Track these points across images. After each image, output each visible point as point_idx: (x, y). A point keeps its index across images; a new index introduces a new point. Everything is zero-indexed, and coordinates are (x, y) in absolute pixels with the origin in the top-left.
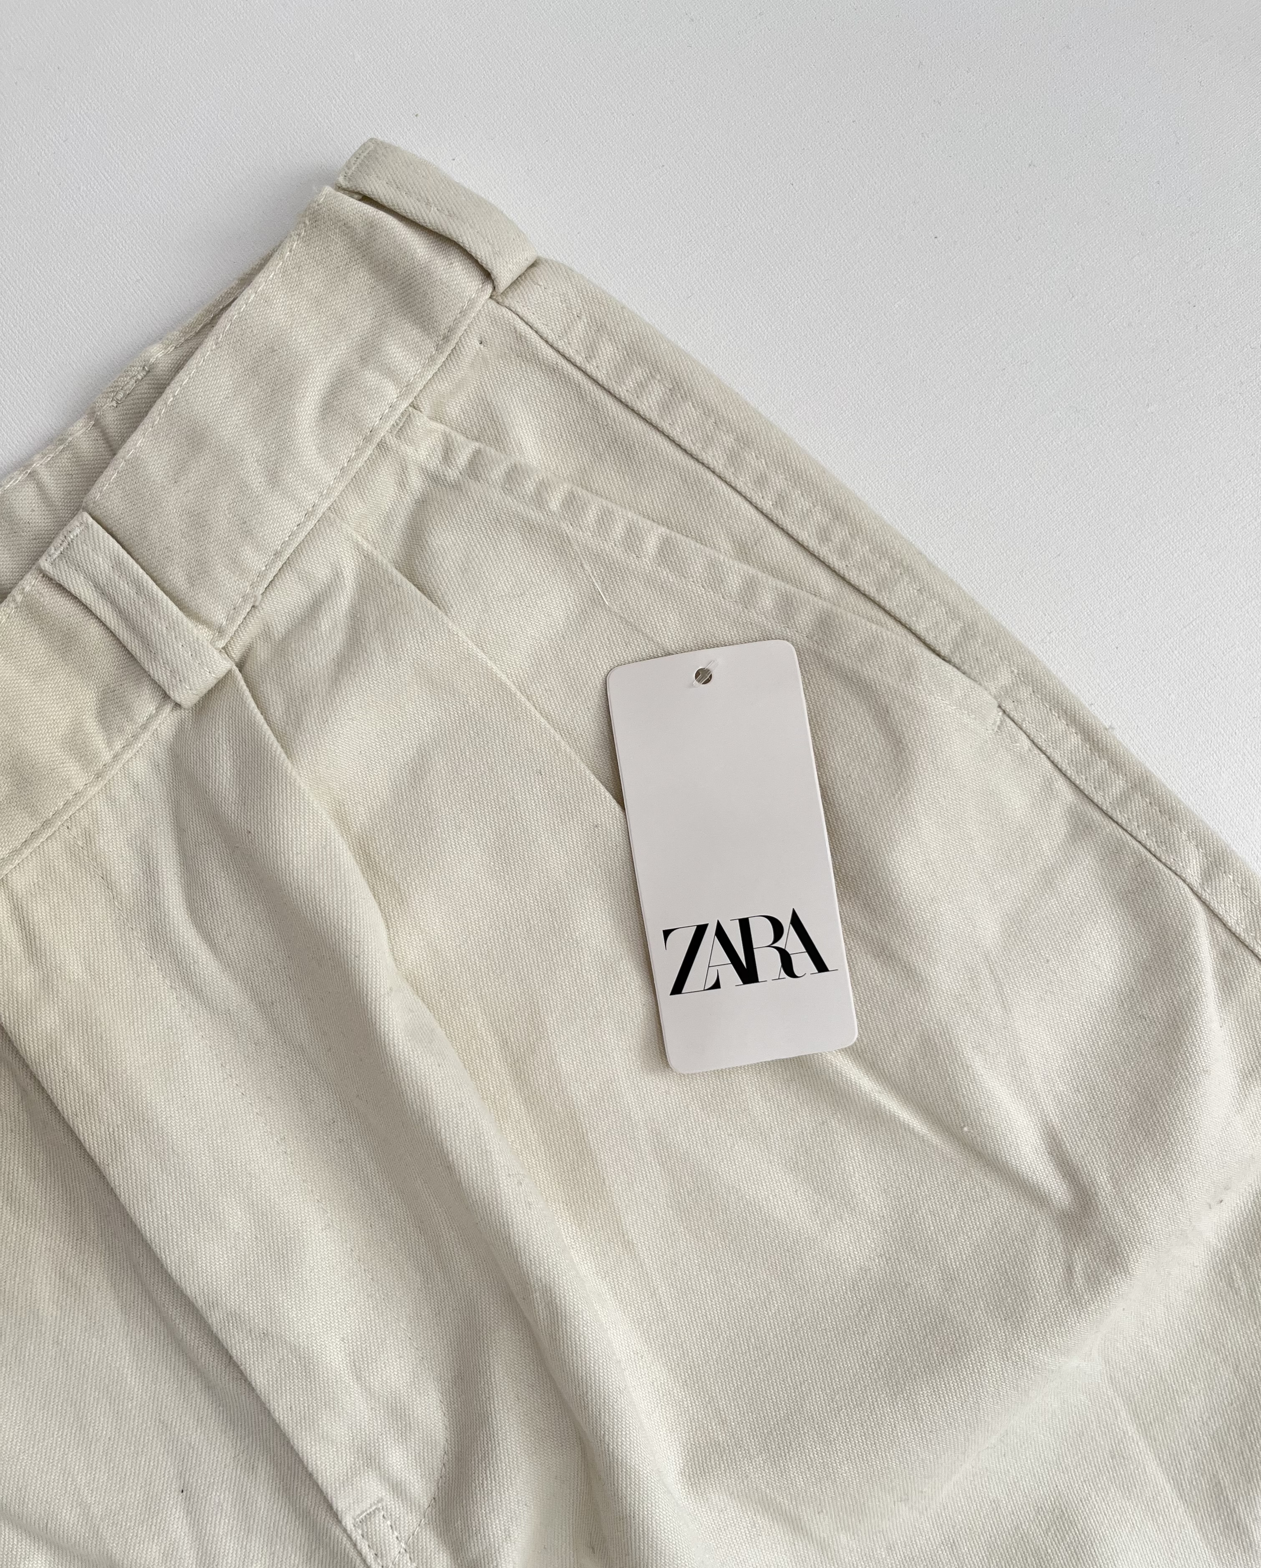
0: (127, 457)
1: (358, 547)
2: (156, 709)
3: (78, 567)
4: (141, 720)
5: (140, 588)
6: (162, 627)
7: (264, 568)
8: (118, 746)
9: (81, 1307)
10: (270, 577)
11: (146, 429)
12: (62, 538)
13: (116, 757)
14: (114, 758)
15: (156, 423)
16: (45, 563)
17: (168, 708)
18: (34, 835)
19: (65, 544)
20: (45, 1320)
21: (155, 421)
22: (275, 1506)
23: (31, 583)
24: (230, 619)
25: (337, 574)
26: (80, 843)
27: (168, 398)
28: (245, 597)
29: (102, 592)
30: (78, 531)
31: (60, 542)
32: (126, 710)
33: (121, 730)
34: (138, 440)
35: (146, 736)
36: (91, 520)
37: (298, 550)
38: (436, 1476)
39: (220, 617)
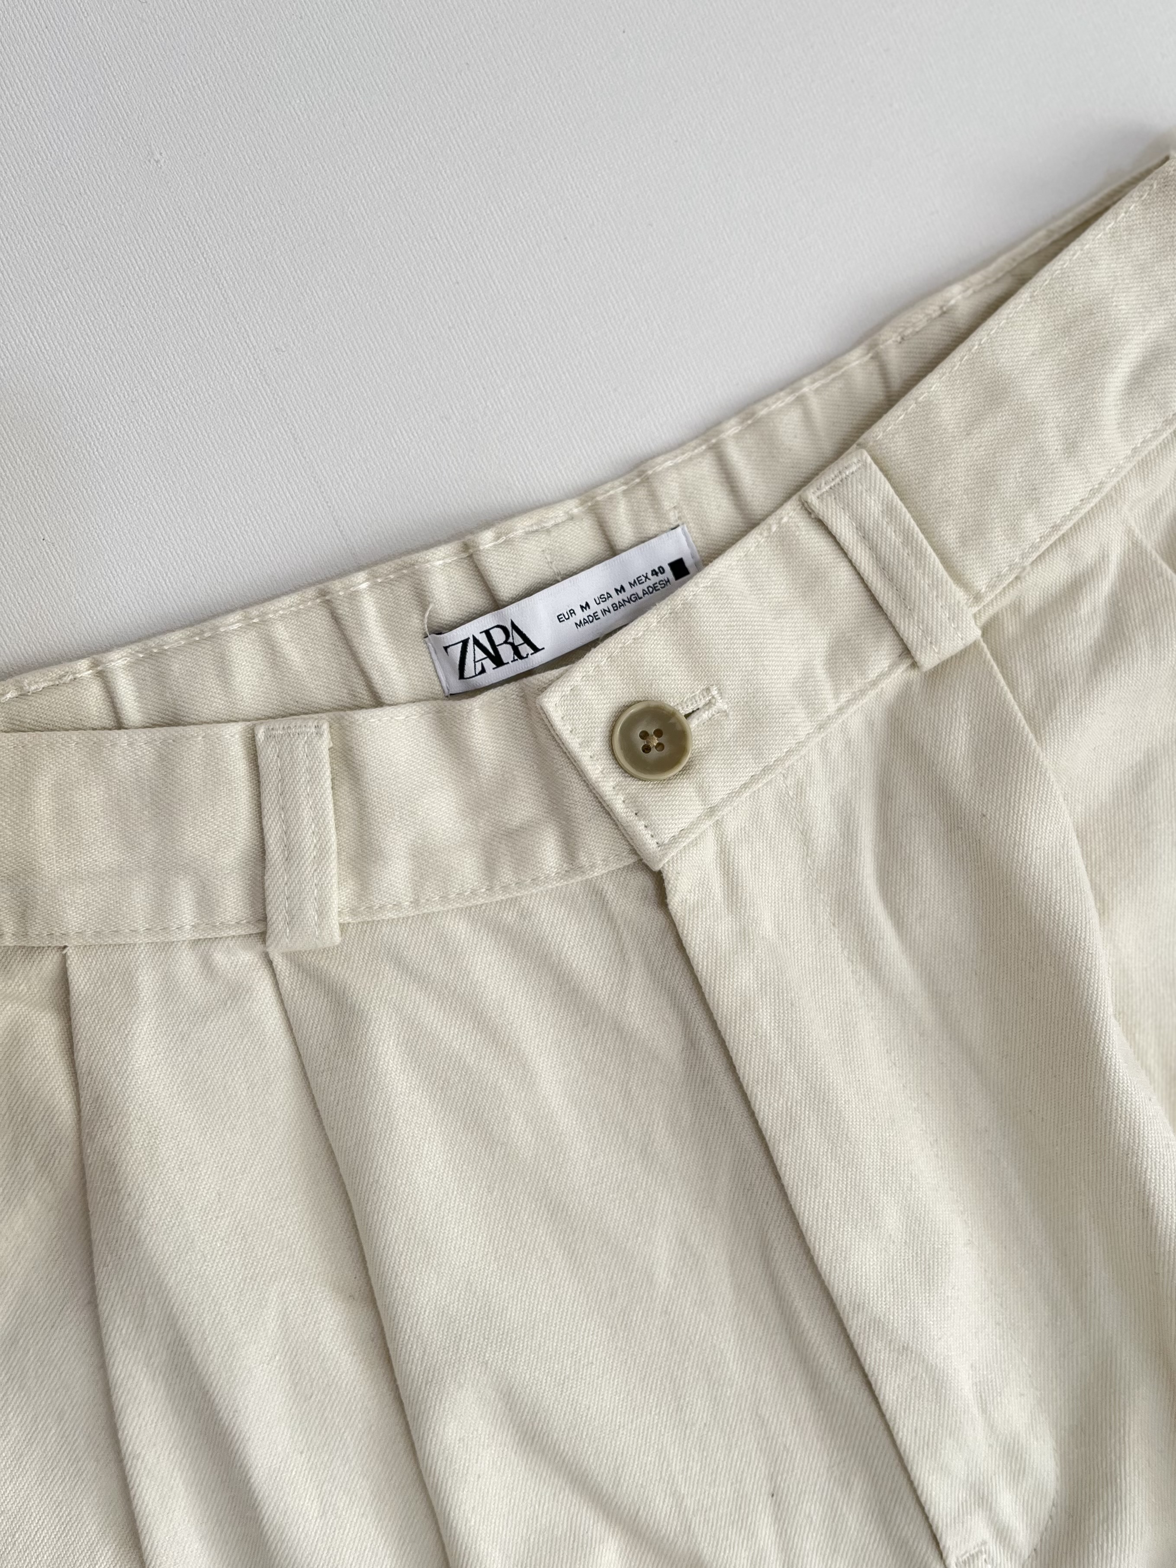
0: (921, 399)
1: (1129, 532)
2: (889, 667)
3: (847, 506)
4: (872, 675)
5: (908, 539)
6: (925, 583)
7: (1038, 540)
8: (843, 699)
9: (695, 1279)
10: (1042, 550)
11: (944, 374)
12: (836, 472)
13: (840, 710)
14: (838, 710)
15: (956, 368)
16: (811, 495)
17: (903, 667)
18: (754, 779)
19: (838, 480)
20: (657, 1286)
21: (954, 366)
22: (867, 1528)
23: (790, 513)
24: (991, 587)
25: (1104, 557)
26: (791, 793)
27: (973, 346)
28: (1011, 567)
29: (864, 535)
30: (854, 468)
31: (833, 476)
32: (859, 661)
33: (850, 682)
34: (933, 384)
35: (872, 694)
36: (869, 460)
37: (1076, 528)
38: (1042, 1528)
39: (981, 583)
